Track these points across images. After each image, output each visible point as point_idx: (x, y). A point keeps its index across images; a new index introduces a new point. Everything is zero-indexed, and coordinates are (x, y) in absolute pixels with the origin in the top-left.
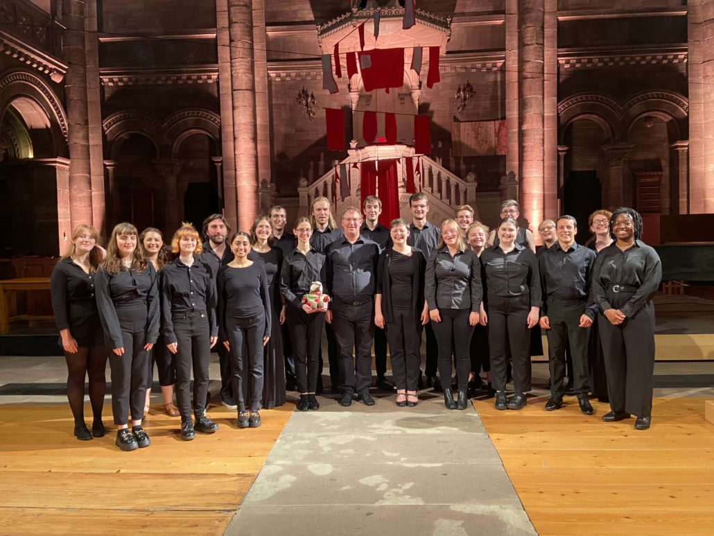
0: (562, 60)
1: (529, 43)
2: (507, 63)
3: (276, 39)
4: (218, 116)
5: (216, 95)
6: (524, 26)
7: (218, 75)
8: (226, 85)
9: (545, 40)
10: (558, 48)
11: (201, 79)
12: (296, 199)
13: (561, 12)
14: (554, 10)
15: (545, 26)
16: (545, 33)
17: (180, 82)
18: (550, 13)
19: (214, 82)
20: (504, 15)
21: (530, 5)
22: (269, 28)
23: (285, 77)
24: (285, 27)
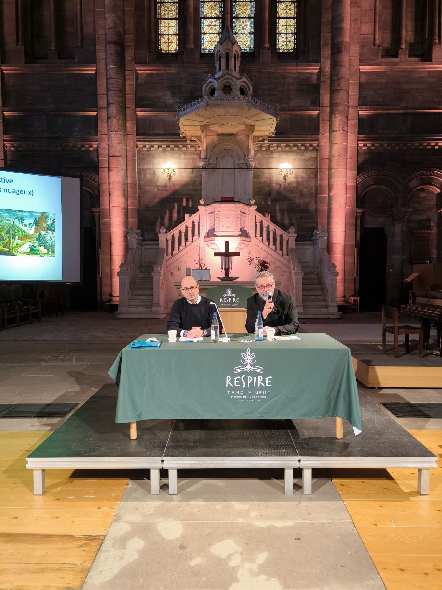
0: (361, 144)
1: (338, 129)
2: (321, 144)
3: (144, 119)
4: (97, 176)
5: (96, 160)
6: (333, 116)
7: (98, 145)
8: (104, 152)
9: (349, 128)
10: (359, 134)
11: (84, 147)
13: (361, 107)
14: (356, 106)
15: (349, 117)
16: (349, 122)
17: (68, 149)
18: (353, 107)
19: (94, 150)
20: (318, 108)
21: (339, 101)
22: (138, 109)
23: (150, 147)
24: (151, 109)
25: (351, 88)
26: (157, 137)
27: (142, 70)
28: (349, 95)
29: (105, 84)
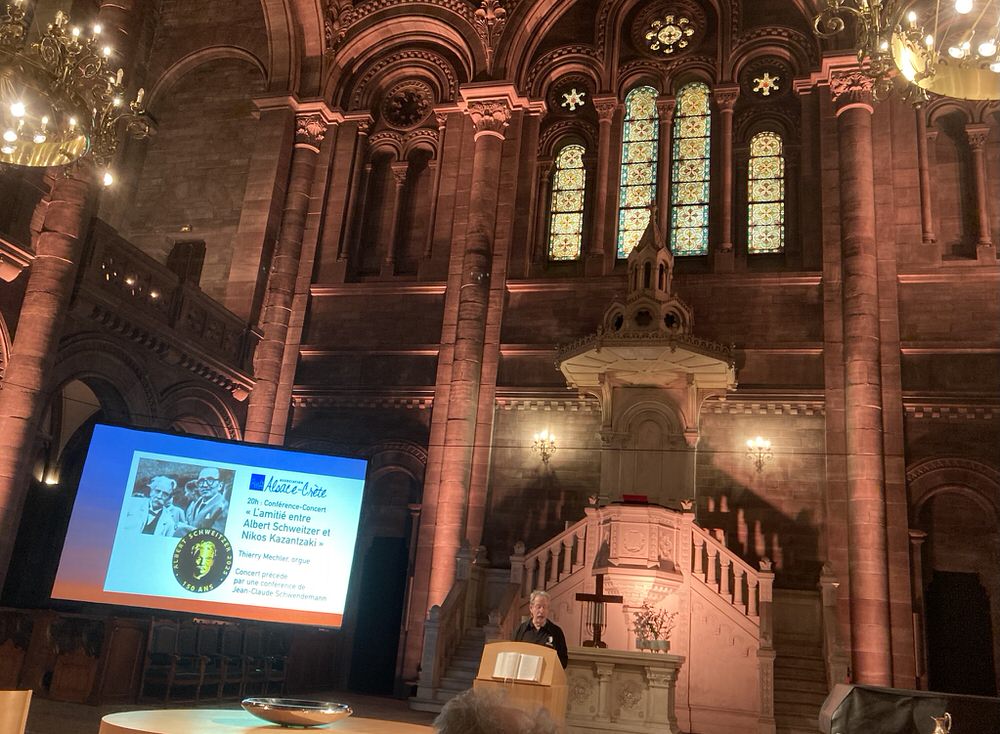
0: (910, 407)
1: (858, 381)
2: (829, 406)
3: (512, 360)
4: (425, 450)
5: (428, 424)
6: (849, 359)
7: (433, 400)
8: (441, 412)
9: (883, 379)
10: (903, 389)
11: (411, 403)
12: (507, 571)
13: (906, 342)
14: (894, 340)
15: (882, 359)
16: (883, 369)
17: (386, 406)
18: (888, 343)
19: (427, 408)
20: (822, 343)
21: (858, 332)
22: (503, 346)
23: (517, 405)
24: (525, 345)
25: (882, 311)
26: (529, 389)
27: (515, 289)
28: (879, 322)
29: (457, 309)
